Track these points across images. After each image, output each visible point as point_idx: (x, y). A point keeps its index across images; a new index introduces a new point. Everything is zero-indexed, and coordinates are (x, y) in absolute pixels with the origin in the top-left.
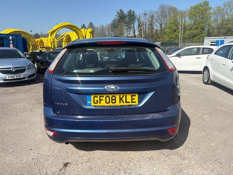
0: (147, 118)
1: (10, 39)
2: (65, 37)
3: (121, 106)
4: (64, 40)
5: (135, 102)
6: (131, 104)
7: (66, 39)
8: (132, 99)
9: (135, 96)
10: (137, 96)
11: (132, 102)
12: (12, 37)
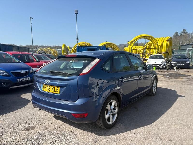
0: (59, 103)
1: (99, 49)
2: (148, 45)
3: (52, 93)
4: (147, 48)
5: (58, 92)
6: (56, 92)
7: (149, 47)
8: (57, 90)
9: (58, 88)
10: (59, 88)
11: (57, 92)
12: (100, 48)
